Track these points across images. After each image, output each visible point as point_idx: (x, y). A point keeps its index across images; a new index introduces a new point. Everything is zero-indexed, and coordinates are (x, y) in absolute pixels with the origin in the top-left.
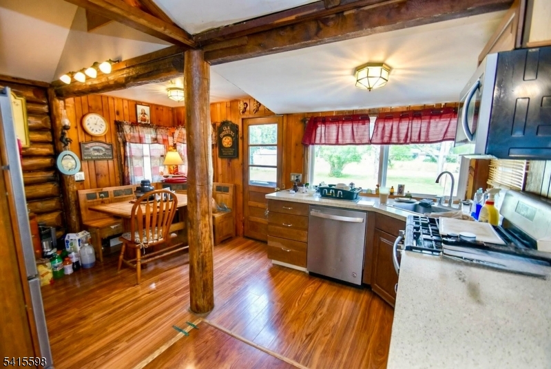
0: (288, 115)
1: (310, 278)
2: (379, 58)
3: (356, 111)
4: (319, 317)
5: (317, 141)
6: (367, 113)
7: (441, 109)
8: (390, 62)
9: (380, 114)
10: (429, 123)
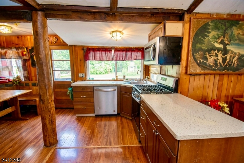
0: (75, 46)
1: (96, 118)
2: (120, 30)
3: (106, 47)
4: (107, 129)
5: (91, 59)
6: (111, 48)
7: (135, 49)
8: (124, 32)
9: (115, 49)
10: (131, 53)
